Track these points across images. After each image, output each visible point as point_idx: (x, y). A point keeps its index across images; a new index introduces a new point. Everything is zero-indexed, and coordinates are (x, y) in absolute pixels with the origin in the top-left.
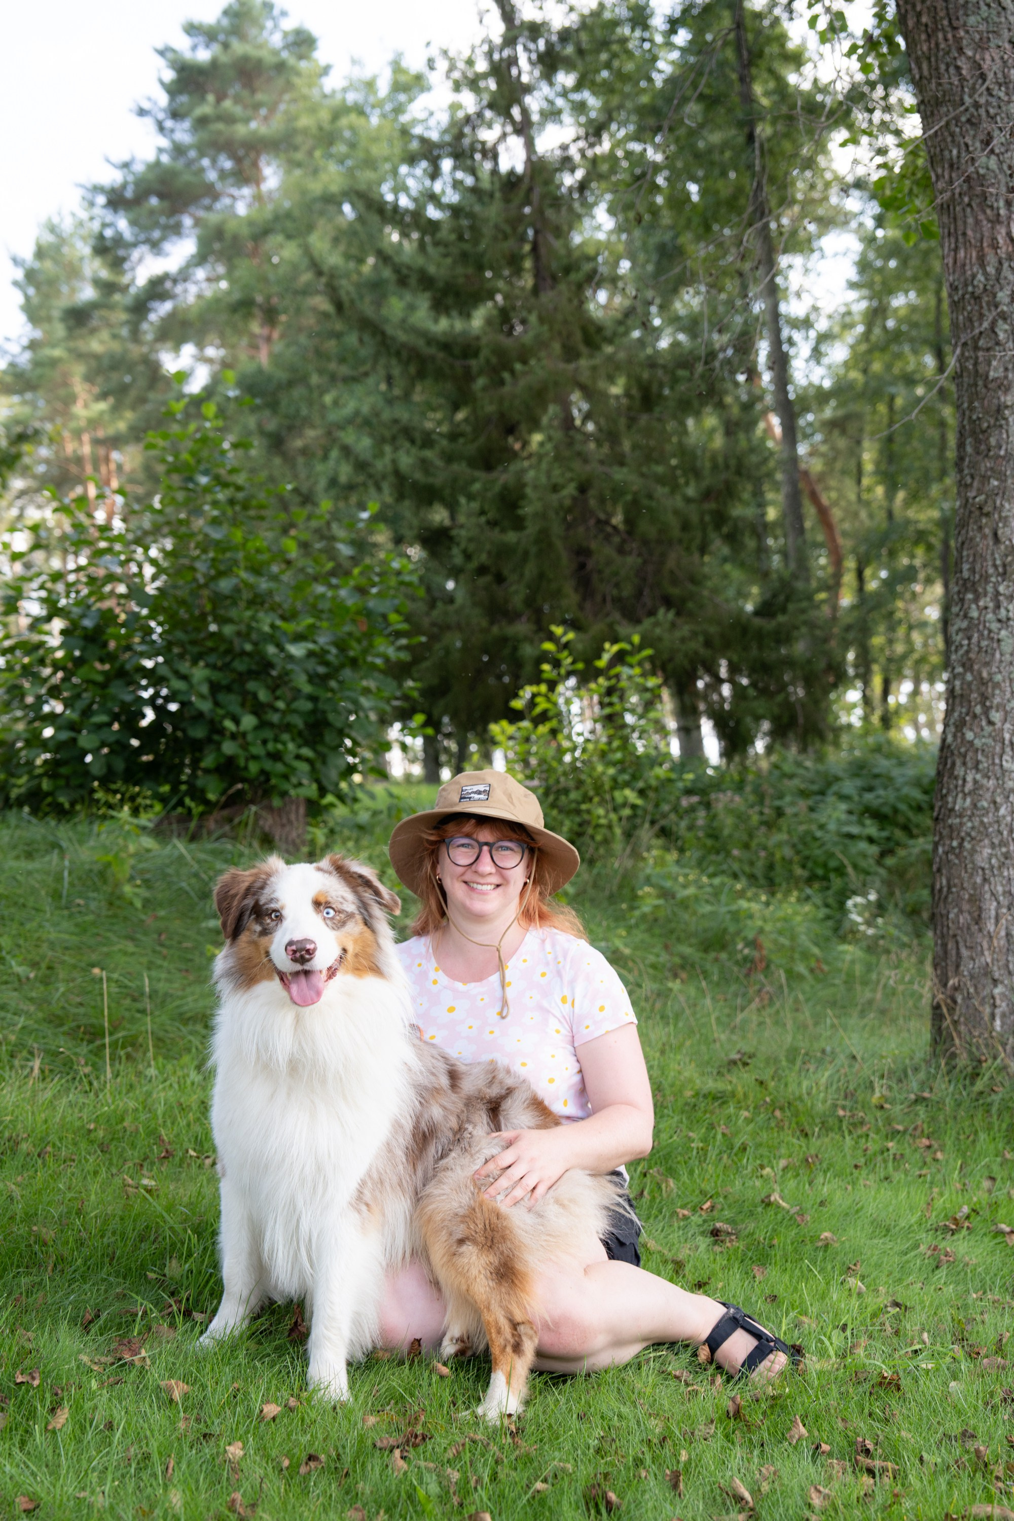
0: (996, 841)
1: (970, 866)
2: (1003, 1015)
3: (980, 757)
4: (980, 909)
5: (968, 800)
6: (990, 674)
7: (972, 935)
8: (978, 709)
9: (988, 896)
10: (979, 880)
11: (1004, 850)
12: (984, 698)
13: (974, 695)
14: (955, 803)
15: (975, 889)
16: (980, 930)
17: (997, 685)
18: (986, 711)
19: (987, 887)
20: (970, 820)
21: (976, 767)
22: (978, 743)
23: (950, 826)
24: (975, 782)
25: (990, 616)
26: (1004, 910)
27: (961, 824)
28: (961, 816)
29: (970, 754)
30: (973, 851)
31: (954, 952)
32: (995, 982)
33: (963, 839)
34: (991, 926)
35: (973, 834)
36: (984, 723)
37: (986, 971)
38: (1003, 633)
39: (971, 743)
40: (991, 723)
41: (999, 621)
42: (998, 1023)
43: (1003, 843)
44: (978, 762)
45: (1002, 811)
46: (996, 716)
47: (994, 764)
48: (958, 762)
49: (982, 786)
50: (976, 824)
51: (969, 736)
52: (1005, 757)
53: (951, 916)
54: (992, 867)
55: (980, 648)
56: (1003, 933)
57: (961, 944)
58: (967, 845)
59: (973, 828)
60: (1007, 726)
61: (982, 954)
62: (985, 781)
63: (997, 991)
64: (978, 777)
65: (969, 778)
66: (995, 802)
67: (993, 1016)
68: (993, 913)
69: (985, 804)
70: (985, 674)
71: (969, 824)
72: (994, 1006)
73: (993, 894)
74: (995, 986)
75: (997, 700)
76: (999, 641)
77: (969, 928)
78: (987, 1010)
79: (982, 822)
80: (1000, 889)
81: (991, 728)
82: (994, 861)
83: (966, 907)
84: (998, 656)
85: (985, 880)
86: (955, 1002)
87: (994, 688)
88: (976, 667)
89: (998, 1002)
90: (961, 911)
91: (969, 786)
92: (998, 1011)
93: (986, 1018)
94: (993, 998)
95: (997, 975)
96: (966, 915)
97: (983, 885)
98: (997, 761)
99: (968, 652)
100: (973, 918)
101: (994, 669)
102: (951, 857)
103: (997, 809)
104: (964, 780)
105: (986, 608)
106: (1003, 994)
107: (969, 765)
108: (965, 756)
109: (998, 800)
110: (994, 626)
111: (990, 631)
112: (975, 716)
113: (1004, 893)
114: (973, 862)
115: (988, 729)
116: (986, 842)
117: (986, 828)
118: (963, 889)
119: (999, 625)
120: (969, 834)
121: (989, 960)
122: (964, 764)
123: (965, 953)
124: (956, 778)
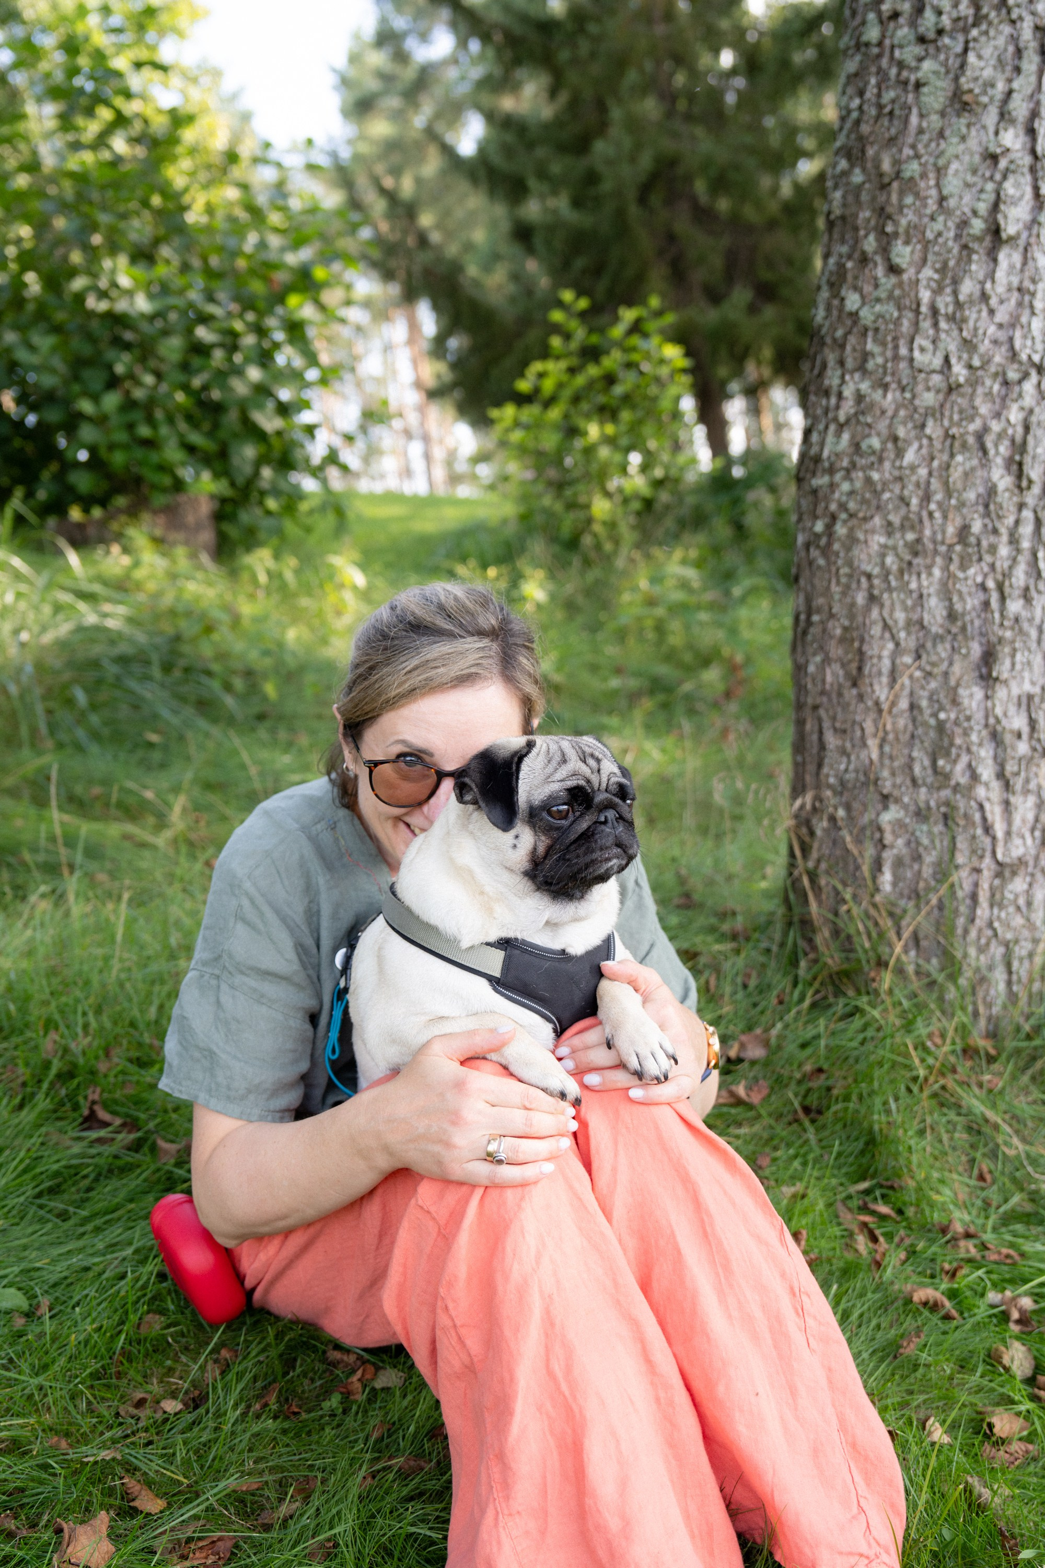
0: (895, 519)
1: (845, 570)
2: (899, 863)
3: (870, 346)
4: (861, 653)
5: (846, 436)
6: (896, 162)
7: (846, 706)
8: (870, 244)
9: (876, 630)
10: (860, 599)
11: (910, 536)
12: (883, 214)
13: (865, 214)
14: (822, 444)
15: (852, 617)
16: (861, 697)
17: (910, 185)
18: (886, 241)
19: (875, 613)
20: (848, 477)
21: (861, 368)
22: (867, 315)
23: (815, 492)
24: (860, 398)
25: (903, 32)
26: (908, 659)
27: (832, 486)
28: (831, 471)
29: (852, 340)
30: (852, 541)
31: (815, 737)
32: (885, 799)
33: (834, 518)
34: (882, 692)
35: (852, 505)
36: (880, 271)
37: (869, 779)
38: (927, 65)
39: (855, 315)
40: (894, 270)
41: (922, 40)
42: (887, 877)
43: (908, 524)
44: (866, 356)
45: (910, 456)
46: (903, 253)
47: (896, 357)
48: (831, 358)
49: (872, 405)
50: (858, 485)
51: (852, 301)
52: (919, 341)
53: (811, 669)
54: (886, 573)
55: (880, 107)
56: (904, 704)
57: (826, 724)
58: (841, 530)
59: (852, 493)
60: (928, 273)
61: (864, 745)
62: (877, 395)
63: (887, 818)
64: (865, 386)
65: (848, 392)
66: (895, 439)
67: (878, 866)
68: (886, 664)
69: (875, 443)
70: (886, 166)
71: (846, 487)
72: (882, 845)
73: (886, 626)
74: (886, 808)
75: (907, 218)
76: (918, 85)
77: (840, 695)
78: (870, 851)
79: (868, 481)
80: (900, 616)
81: (893, 280)
82: (889, 560)
83: (835, 651)
84: (914, 120)
85: (872, 599)
86: (812, 833)
87: (902, 193)
88: (870, 152)
89: (888, 838)
90: (827, 660)
91: (847, 408)
92: (888, 856)
93: (866, 869)
94: (880, 829)
95: (887, 787)
96: (836, 667)
97: (867, 609)
98: (903, 351)
99: (858, 122)
100: (847, 675)
101: (908, 152)
102: (814, 553)
103: (900, 453)
104: (840, 396)
105: (895, 15)
106: (899, 824)
107: (850, 363)
108: (842, 347)
109: (901, 432)
110: (909, 53)
111: (901, 65)
112: (864, 260)
113: (909, 624)
114: (850, 563)
115: (887, 282)
116: (877, 521)
117: (877, 494)
118: (832, 616)
119: (918, 50)
120: (843, 506)
121: (875, 755)
122: (841, 363)
123: (831, 740)
124: (827, 393)
